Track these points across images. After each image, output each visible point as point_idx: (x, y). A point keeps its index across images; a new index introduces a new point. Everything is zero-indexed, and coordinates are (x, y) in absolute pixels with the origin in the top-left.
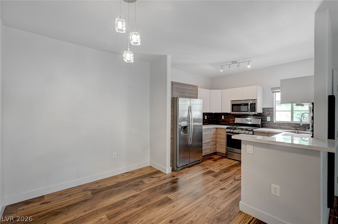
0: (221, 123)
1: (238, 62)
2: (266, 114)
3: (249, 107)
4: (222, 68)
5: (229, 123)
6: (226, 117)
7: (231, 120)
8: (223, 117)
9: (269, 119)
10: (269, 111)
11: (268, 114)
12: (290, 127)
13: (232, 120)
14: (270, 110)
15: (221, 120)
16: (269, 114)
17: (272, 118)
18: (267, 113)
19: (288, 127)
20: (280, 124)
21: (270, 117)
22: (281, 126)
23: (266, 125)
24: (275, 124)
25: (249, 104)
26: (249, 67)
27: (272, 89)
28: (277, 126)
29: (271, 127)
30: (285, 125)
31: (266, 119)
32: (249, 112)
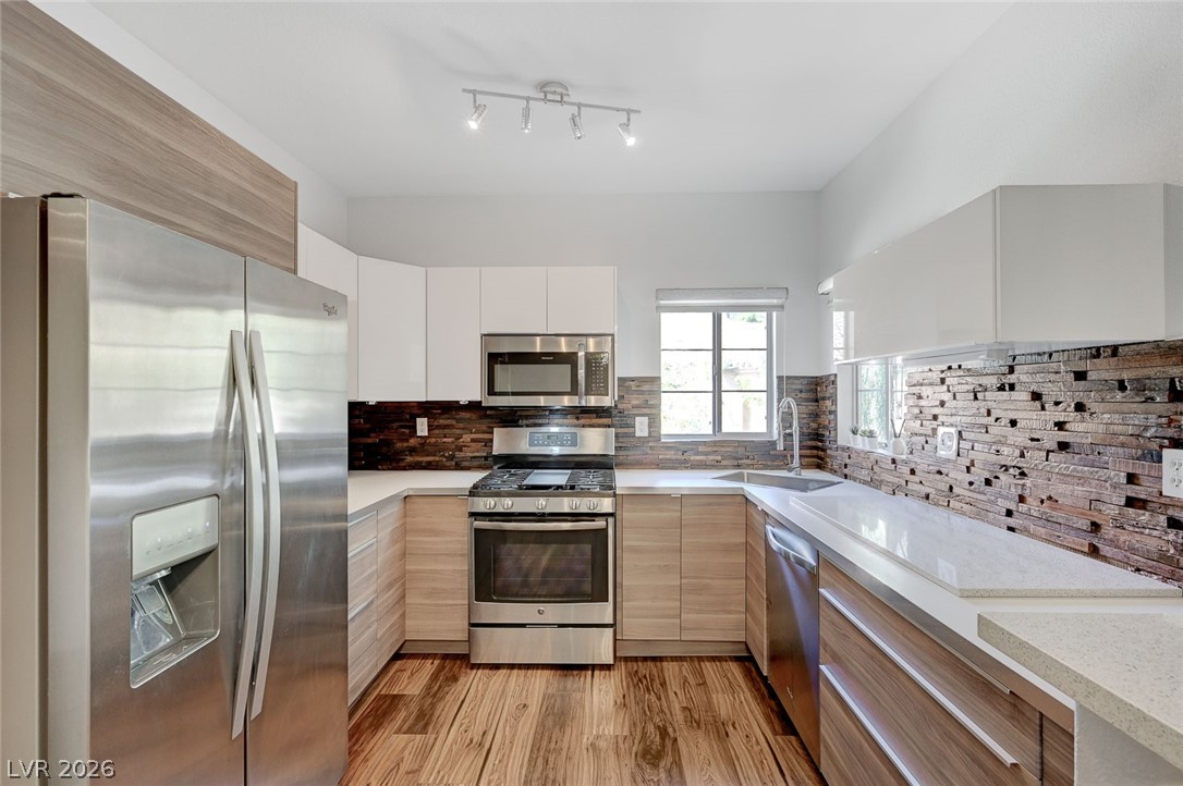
0: (409, 459)
1: (574, 97)
2: (629, 406)
3: (581, 372)
4: (477, 108)
5: (458, 454)
6: (438, 427)
7: (467, 438)
8: (422, 427)
9: (641, 427)
10: (643, 393)
11: (637, 407)
12: (719, 458)
13: (473, 440)
14: (646, 388)
15: (413, 442)
16: (646, 405)
17: (654, 422)
18: (635, 402)
19: (711, 458)
20: (685, 447)
21: (647, 418)
22: (686, 456)
23: (633, 455)
24: (668, 447)
25: (580, 354)
26: (631, 141)
27: (660, 292)
28: (674, 457)
29: (652, 464)
30: (701, 449)
31: (631, 430)
32: (580, 398)
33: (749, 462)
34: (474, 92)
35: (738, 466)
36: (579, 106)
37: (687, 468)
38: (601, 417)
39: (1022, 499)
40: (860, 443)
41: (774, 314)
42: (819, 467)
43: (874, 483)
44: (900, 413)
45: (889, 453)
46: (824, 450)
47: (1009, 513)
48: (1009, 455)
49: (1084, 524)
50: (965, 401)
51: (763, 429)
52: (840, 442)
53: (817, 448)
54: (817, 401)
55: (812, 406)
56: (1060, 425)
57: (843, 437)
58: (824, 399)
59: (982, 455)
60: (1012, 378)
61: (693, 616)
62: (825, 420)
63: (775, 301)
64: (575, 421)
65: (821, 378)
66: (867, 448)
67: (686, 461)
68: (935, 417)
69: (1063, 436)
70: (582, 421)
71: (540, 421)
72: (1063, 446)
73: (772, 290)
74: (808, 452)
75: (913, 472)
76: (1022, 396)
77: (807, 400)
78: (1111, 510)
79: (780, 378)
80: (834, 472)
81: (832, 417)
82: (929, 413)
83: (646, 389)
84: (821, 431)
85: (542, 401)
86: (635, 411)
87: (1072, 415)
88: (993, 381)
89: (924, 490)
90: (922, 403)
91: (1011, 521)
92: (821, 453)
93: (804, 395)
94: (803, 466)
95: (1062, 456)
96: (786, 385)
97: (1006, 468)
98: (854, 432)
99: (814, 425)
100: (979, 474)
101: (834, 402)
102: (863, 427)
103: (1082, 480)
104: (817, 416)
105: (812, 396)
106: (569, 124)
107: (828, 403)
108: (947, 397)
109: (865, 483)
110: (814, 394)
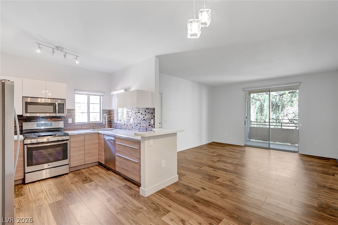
1: (65, 51)
3: (57, 108)
4: (39, 47)
9: (70, 121)
10: (70, 113)
12: (90, 127)
16: (71, 116)
17: (73, 120)
18: (68, 115)
19: (88, 127)
20: (82, 125)
21: (71, 119)
22: (82, 127)
23: (68, 128)
24: (77, 125)
25: (56, 103)
26: (77, 62)
27: (75, 90)
28: (79, 127)
29: (73, 129)
30: (85, 125)
31: (67, 122)
32: (56, 114)
33: (96, 127)
34: (39, 44)
35: (94, 128)
36: (66, 53)
37: (82, 130)
38: (58, 119)
39: (140, 127)
40: (118, 122)
41: (101, 97)
42: (110, 127)
43: (121, 129)
44: (125, 116)
45: (124, 123)
46: (111, 124)
47: (139, 129)
48: (139, 121)
49: (146, 129)
50: (134, 114)
51: (99, 120)
52: (115, 122)
53: (110, 124)
54: (110, 114)
55: (109, 115)
56: (144, 117)
57: (115, 121)
58: (112, 114)
59: (136, 122)
60: (139, 111)
61: (87, 159)
62: (112, 118)
63: (102, 94)
64: (50, 120)
65: (111, 110)
66: (120, 123)
67: (82, 128)
68: (130, 117)
69: (144, 119)
70: (53, 120)
71: (39, 120)
72: (144, 120)
73: (101, 92)
74: (108, 125)
75: (127, 126)
76: (140, 114)
77: (108, 114)
78: (148, 126)
79: (103, 110)
80: (114, 128)
81: (113, 118)
82: (129, 116)
83: (72, 112)
84: (111, 120)
85: (38, 115)
86: (68, 117)
87: (145, 116)
88: (137, 112)
89: (129, 128)
90: (129, 115)
91: (139, 130)
92: (111, 125)
93: (107, 113)
94: (108, 127)
95: (144, 121)
96: (104, 111)
97: (139, 123)
98: (117, 120)
99: (110, 119)
100: (136, 124)
101: (114, 115)
102: (119, 119)
103: (146, 123)
104: (110, 117)
105: (109, 113)
106: (63, 56)
107: (113, 115)
108: (132, 114)
109: (120, 129)
110: (110, 113)
